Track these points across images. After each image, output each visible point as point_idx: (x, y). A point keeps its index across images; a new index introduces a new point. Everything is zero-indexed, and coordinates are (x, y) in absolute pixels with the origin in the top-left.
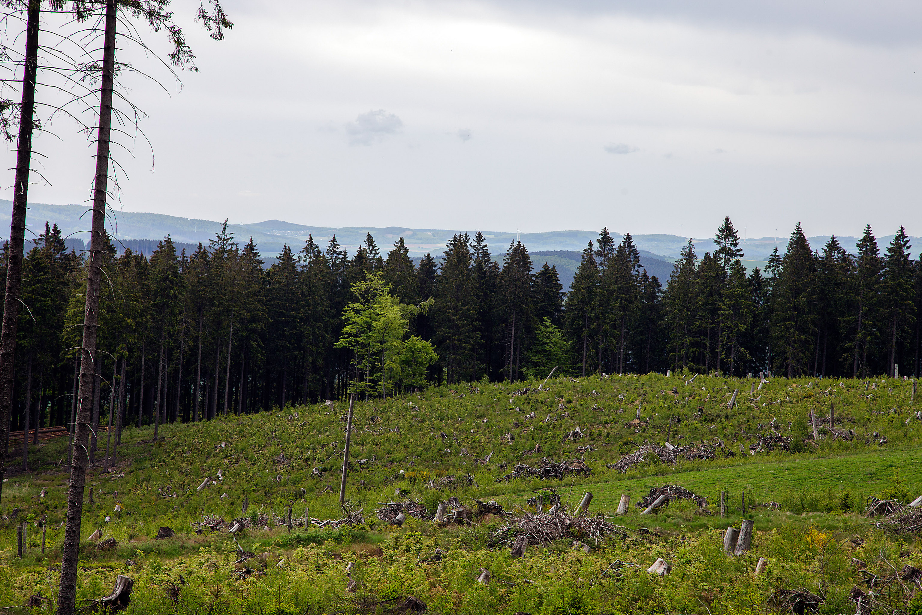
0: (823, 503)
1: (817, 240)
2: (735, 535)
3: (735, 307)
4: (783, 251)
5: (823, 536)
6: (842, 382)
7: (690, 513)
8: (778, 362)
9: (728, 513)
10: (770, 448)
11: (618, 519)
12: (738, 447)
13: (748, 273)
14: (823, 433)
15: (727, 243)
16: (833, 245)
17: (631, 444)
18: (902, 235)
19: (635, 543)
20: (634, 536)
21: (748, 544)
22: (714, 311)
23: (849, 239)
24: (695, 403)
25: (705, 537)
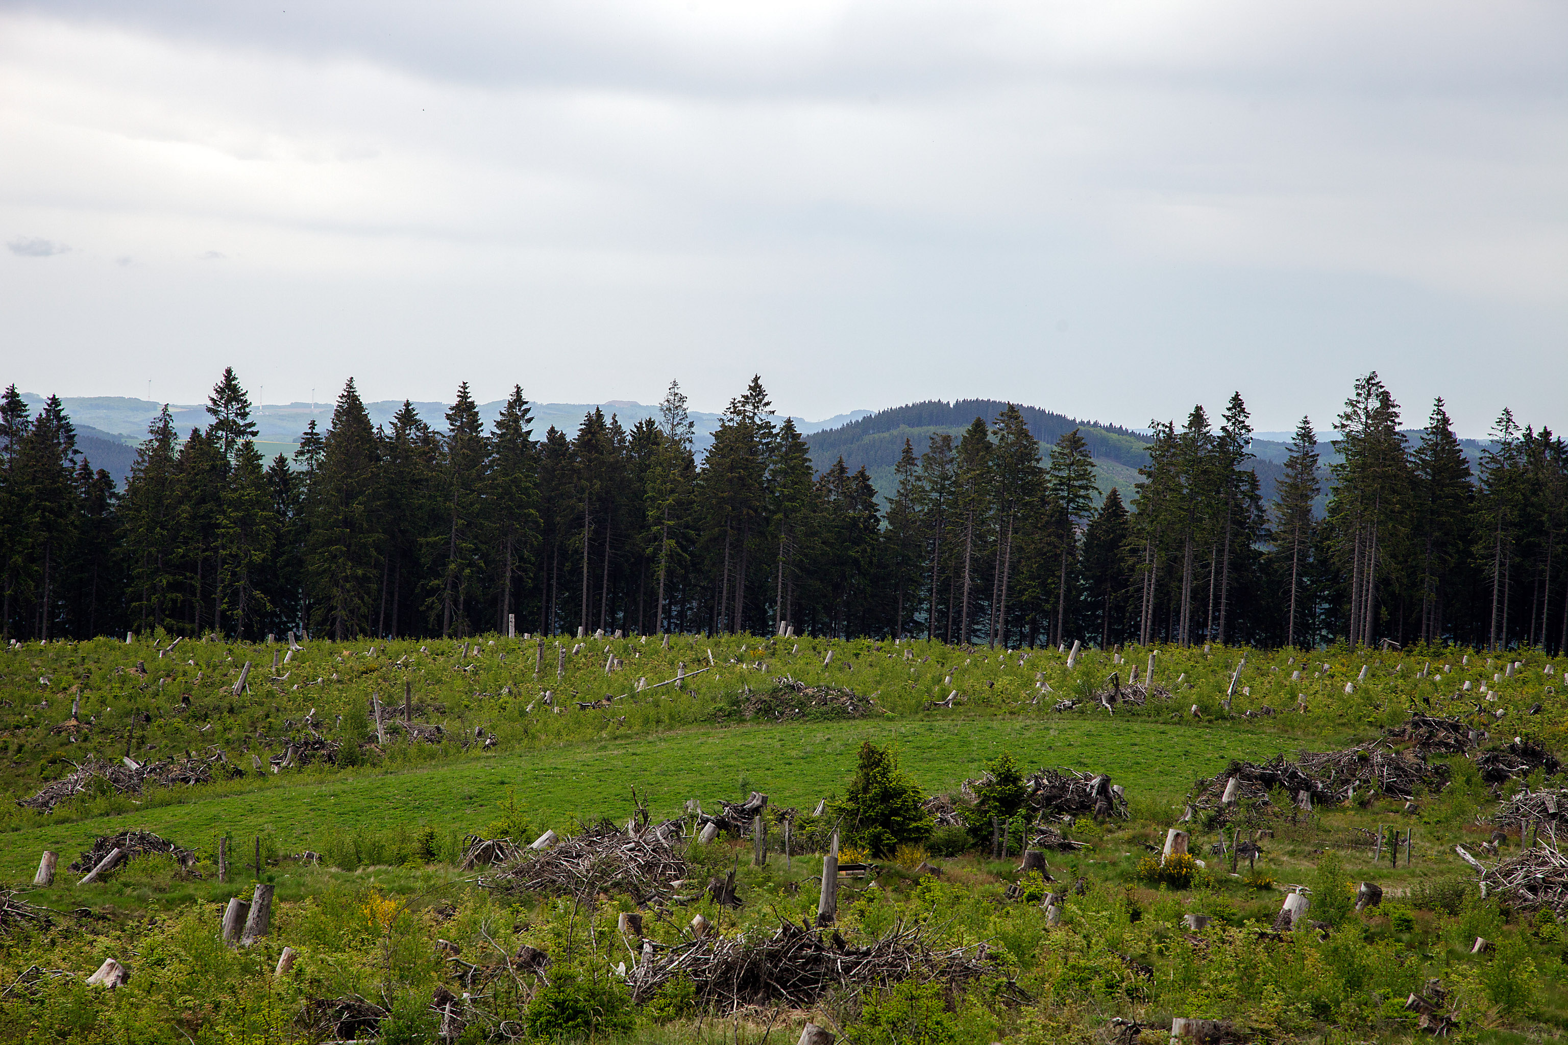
0: (392, 850)
1: (381, 407)
2: (242, 911)
3: (246, 523)
4: (324, 427)
5: (390, 906)
6: (424, 646)
7: (164, 878)
8: (318, 614)
9: (230, 874)
10: (304, 760)
11: (36, 894)
12: (251, 761)
13: (267, 463)
14: (393, 731)
15: (230, 413)
16: (407, 416)
17: (62, 763)
18: (518, 400)
19: (66, 934)
20: (63, 923)
21: (264, 926)
22: (209, 529)
23: (434, 407)
24: (175, 689)
25: (190, 918)
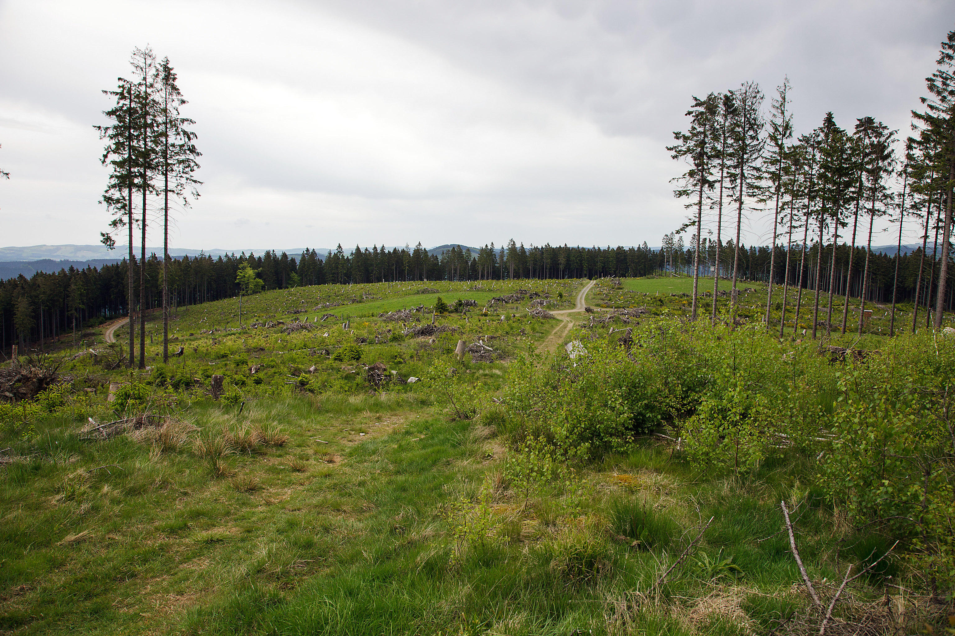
0: (367, 315)
1: (362, 248)
2: (346, 325)
3: (343, 267)
4: (354, 252)
5: (367, 323)
6: (370, 284)
7: (334, 320)
8: (354, 280)
9: (343, 319)
10: (353, 302)
11: (315, 323)
12: (345, 303)
13: (346, 258)
14: (366, 297)
15: (340, 250)
16: (366, 250)
17: (318, 304)
18: (383, 246)
19: (320, 329)
20: (319, 327)
21: (349, 327)
22: (337, 268)
23: (370, 248)
24: (334, 292)
25: (338, 326)
